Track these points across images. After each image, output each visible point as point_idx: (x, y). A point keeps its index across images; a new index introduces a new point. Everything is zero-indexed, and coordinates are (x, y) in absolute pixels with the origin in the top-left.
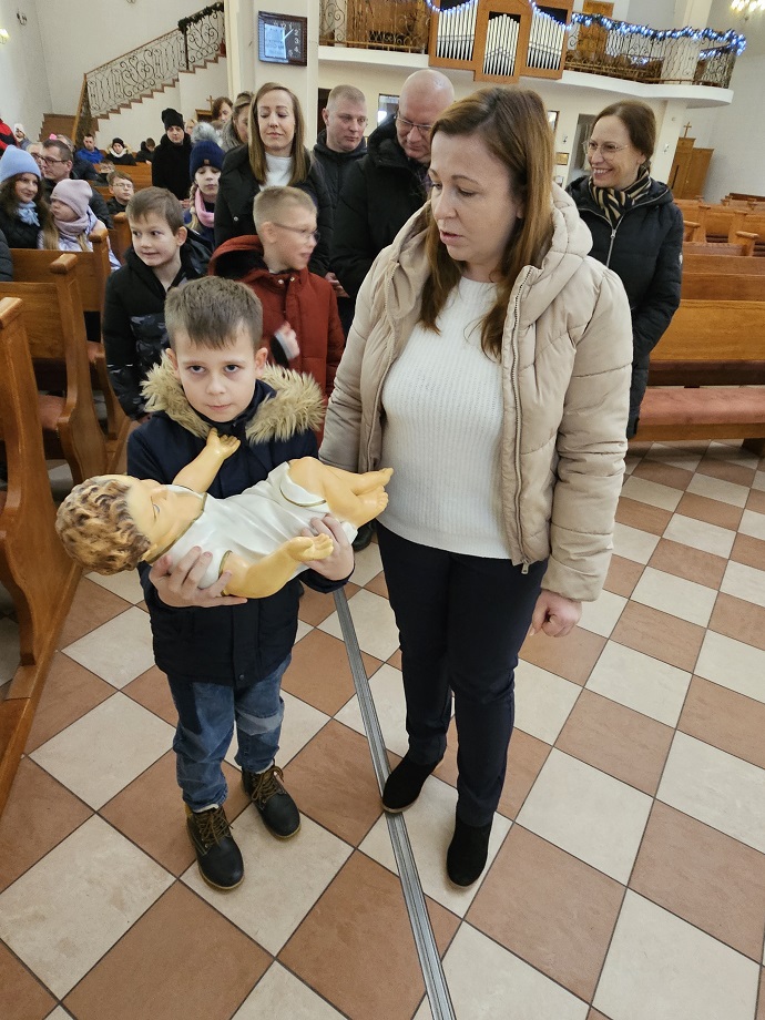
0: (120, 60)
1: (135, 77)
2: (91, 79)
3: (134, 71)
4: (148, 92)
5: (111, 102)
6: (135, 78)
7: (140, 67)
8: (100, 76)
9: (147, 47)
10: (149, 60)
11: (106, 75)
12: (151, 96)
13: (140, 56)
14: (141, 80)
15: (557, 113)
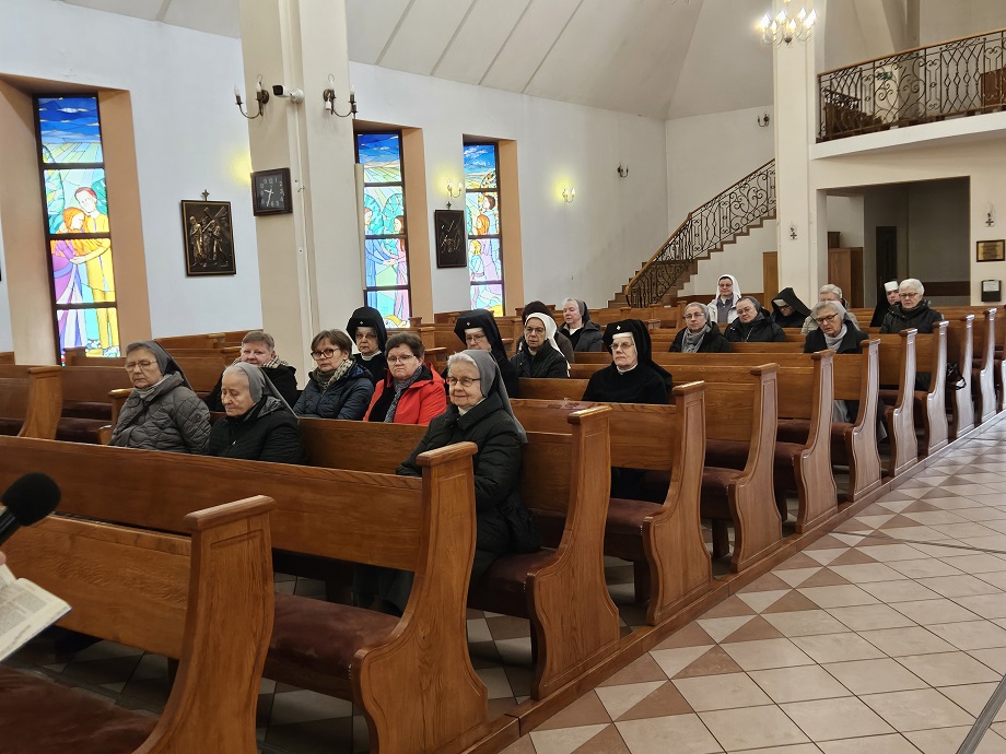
0: (730, 192)
1: (745, 208)
2: (696, 217)
3: (744, 200)
4: (757, 222)
5: (716, 239)
6: (745, 210)
7: (752, 194)
8: (705, 213)
9: (762, 170)
10: (763, 184)
11: (713, 210)
12: (761, 226)
13: (753, 183)
14: (751, 209)
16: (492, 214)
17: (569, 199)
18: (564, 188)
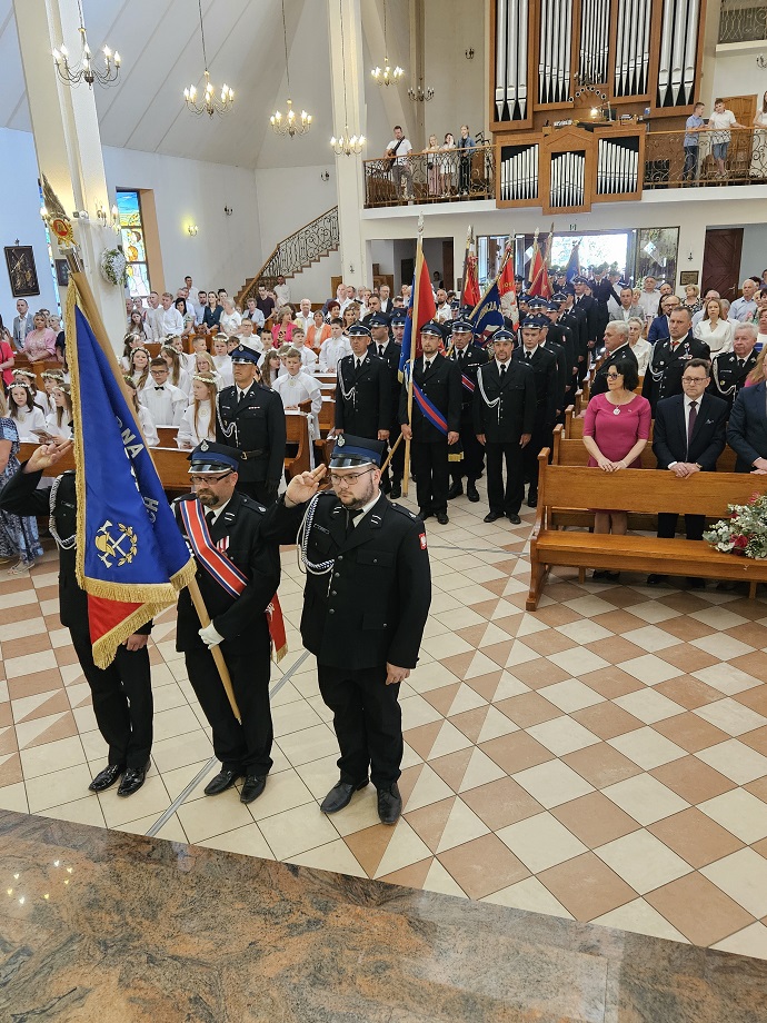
0: (305, 230)
2: (282, 247)
3: (315, 237)
4: (325, 252)
5: (298, 264)
6: (316, 242)
7: (320, 232)
8: (289, 244)
9: (328, 214)
10: (328, 226)
11: (295, 242)
12: (328, 255)
14: (320, 243)
15: (679, 227)
16: (140, 246)
17: (194, 233)
18: (189, 225)
